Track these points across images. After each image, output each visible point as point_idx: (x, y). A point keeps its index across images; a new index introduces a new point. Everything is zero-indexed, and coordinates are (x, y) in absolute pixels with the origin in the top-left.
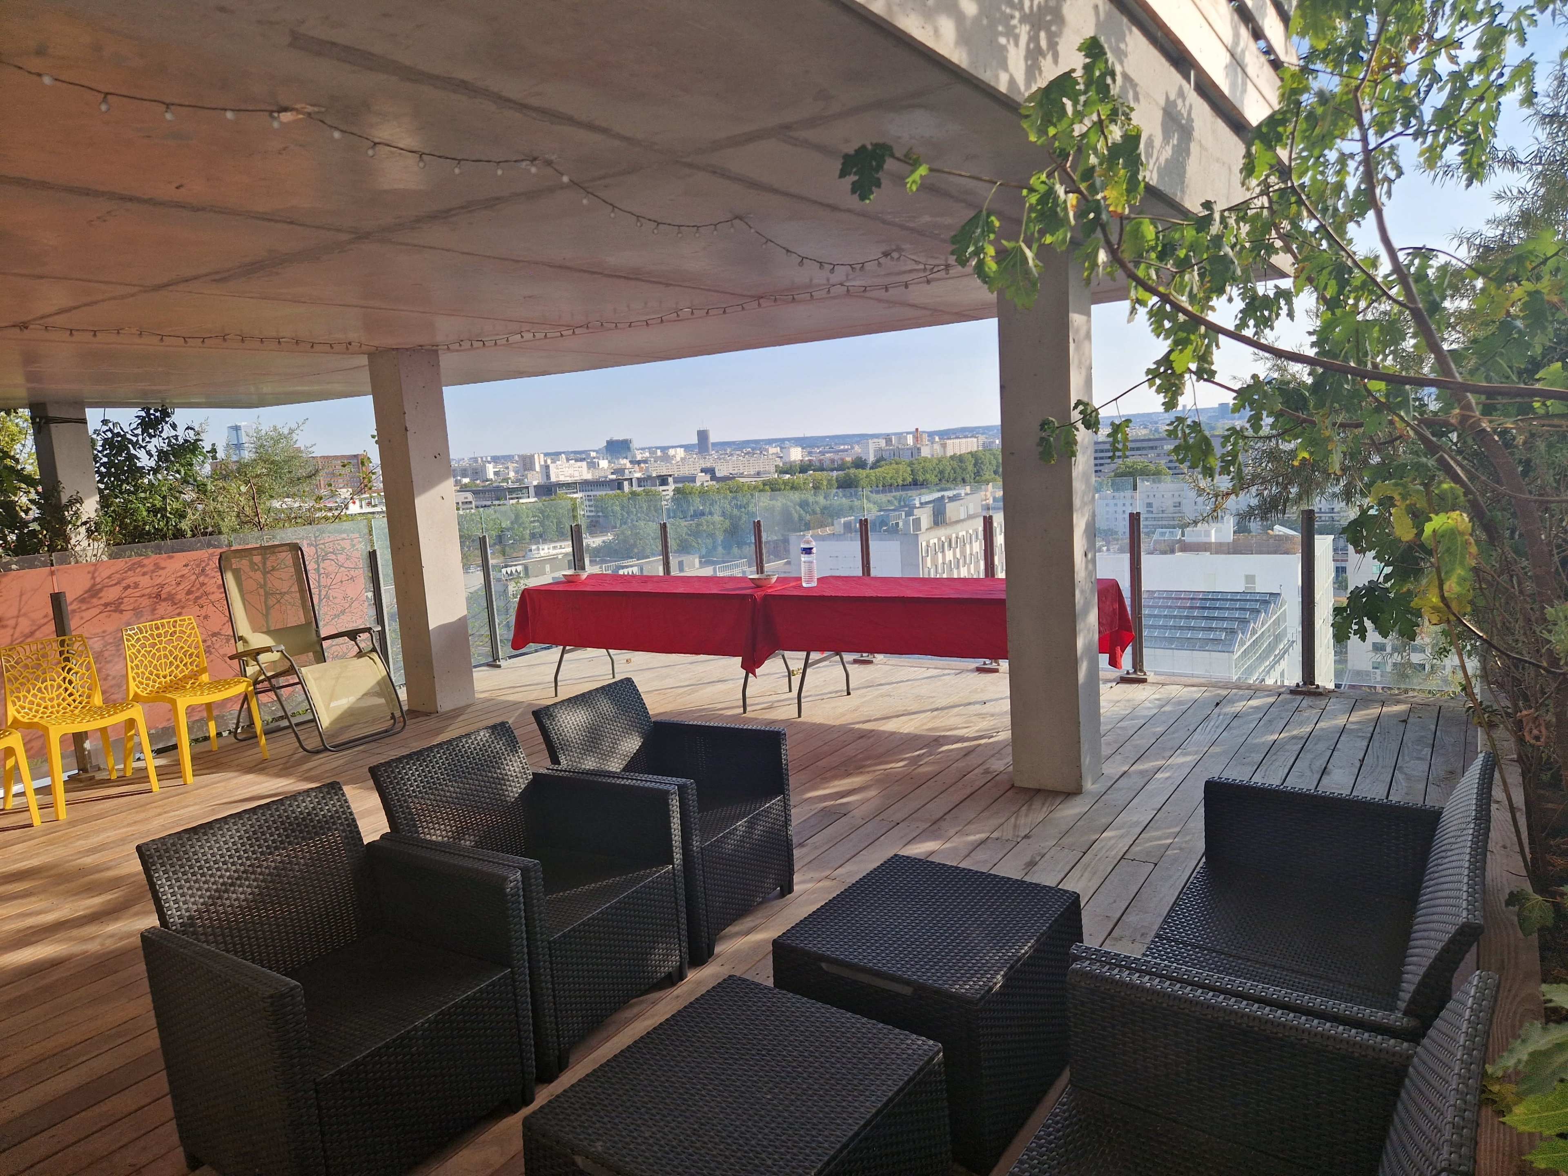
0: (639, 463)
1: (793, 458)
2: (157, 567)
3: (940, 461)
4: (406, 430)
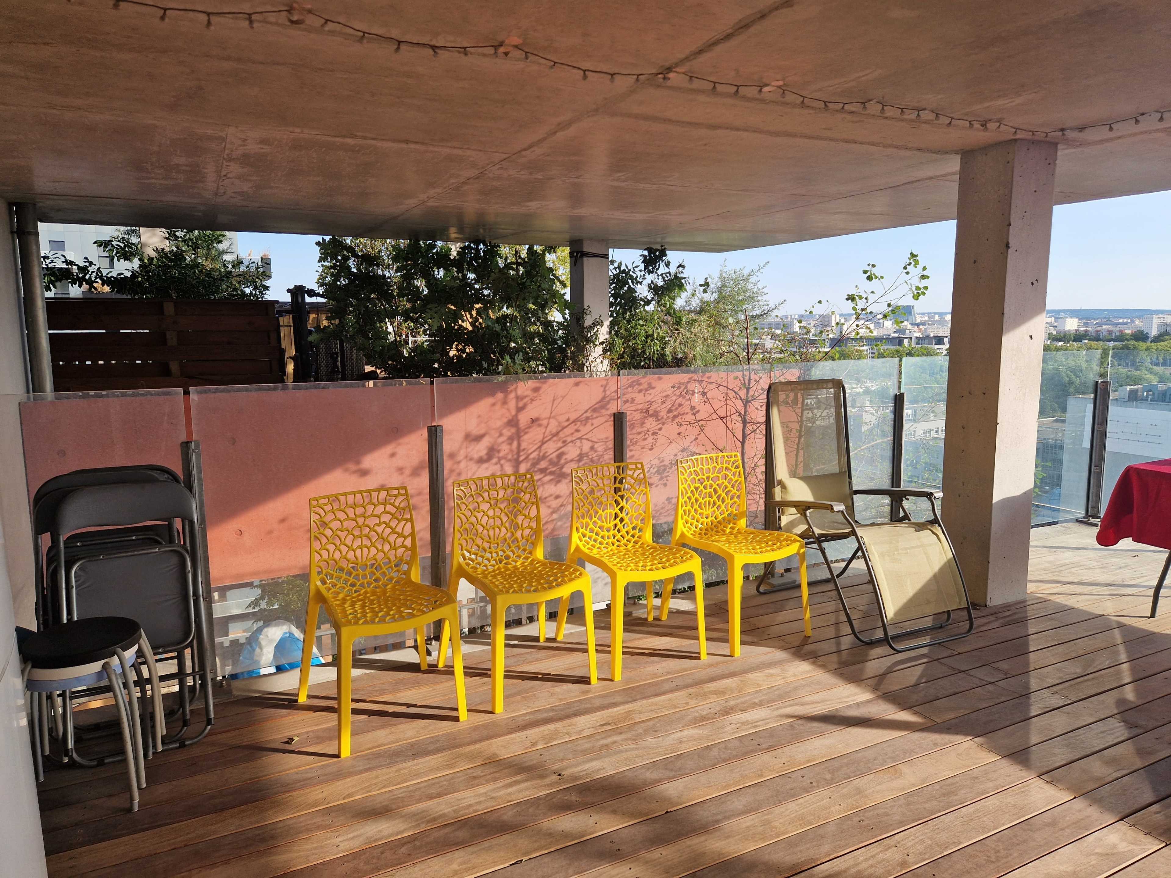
0: (918, 325)
1: (1067, 328)
2: (650, 387)
4: (1008, 246)
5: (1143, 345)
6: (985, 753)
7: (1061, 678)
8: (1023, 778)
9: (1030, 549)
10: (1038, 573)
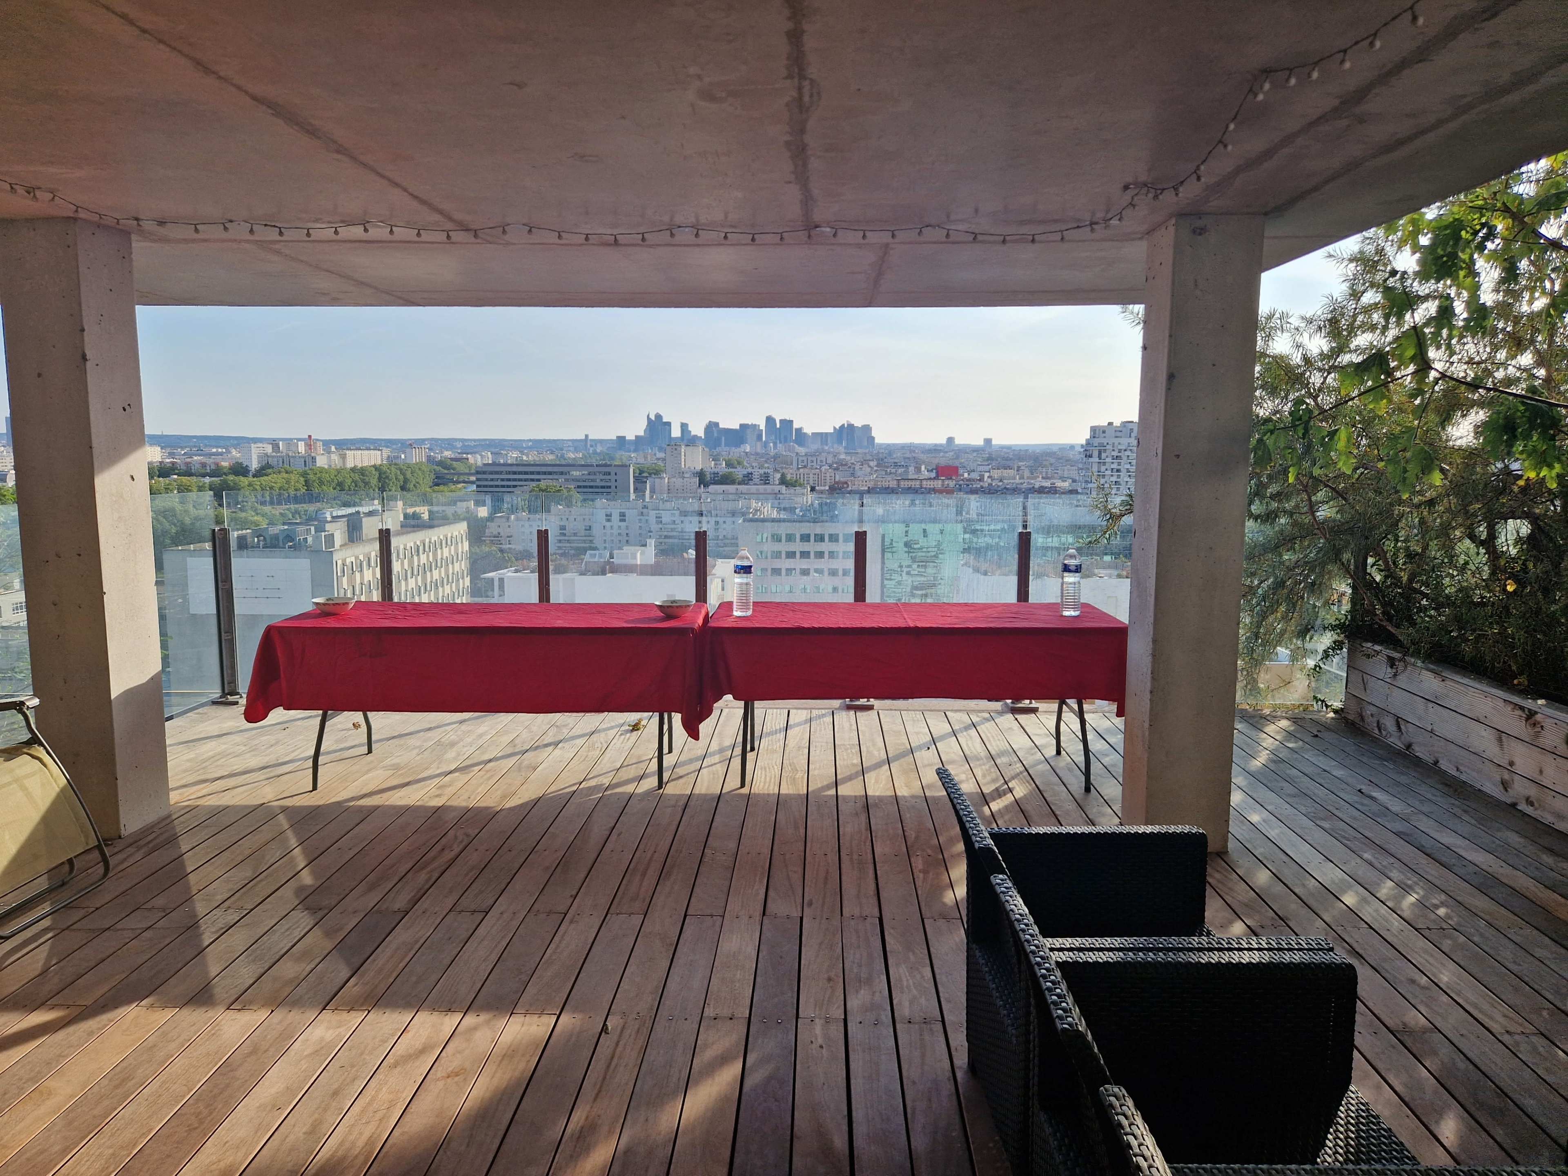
3: (339, 471)
4: (84, 358)
5: (244, 481)
6: (158, 1013)
7: (229, 890)
8: (211, 1018)
9: (168, 749)
10: (179, 777)
